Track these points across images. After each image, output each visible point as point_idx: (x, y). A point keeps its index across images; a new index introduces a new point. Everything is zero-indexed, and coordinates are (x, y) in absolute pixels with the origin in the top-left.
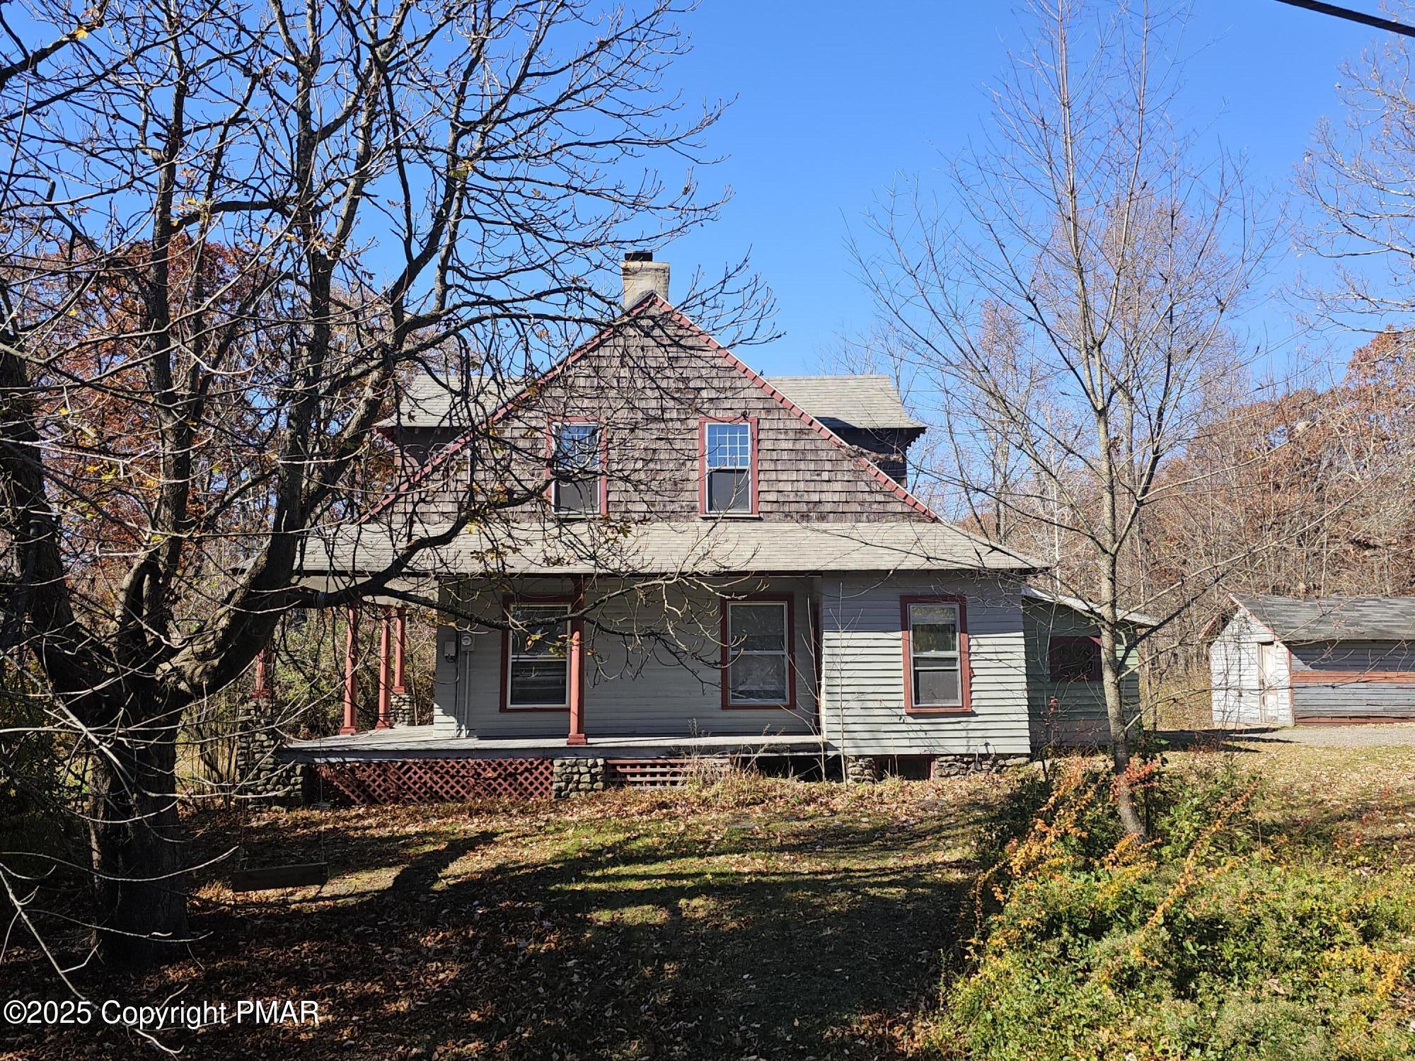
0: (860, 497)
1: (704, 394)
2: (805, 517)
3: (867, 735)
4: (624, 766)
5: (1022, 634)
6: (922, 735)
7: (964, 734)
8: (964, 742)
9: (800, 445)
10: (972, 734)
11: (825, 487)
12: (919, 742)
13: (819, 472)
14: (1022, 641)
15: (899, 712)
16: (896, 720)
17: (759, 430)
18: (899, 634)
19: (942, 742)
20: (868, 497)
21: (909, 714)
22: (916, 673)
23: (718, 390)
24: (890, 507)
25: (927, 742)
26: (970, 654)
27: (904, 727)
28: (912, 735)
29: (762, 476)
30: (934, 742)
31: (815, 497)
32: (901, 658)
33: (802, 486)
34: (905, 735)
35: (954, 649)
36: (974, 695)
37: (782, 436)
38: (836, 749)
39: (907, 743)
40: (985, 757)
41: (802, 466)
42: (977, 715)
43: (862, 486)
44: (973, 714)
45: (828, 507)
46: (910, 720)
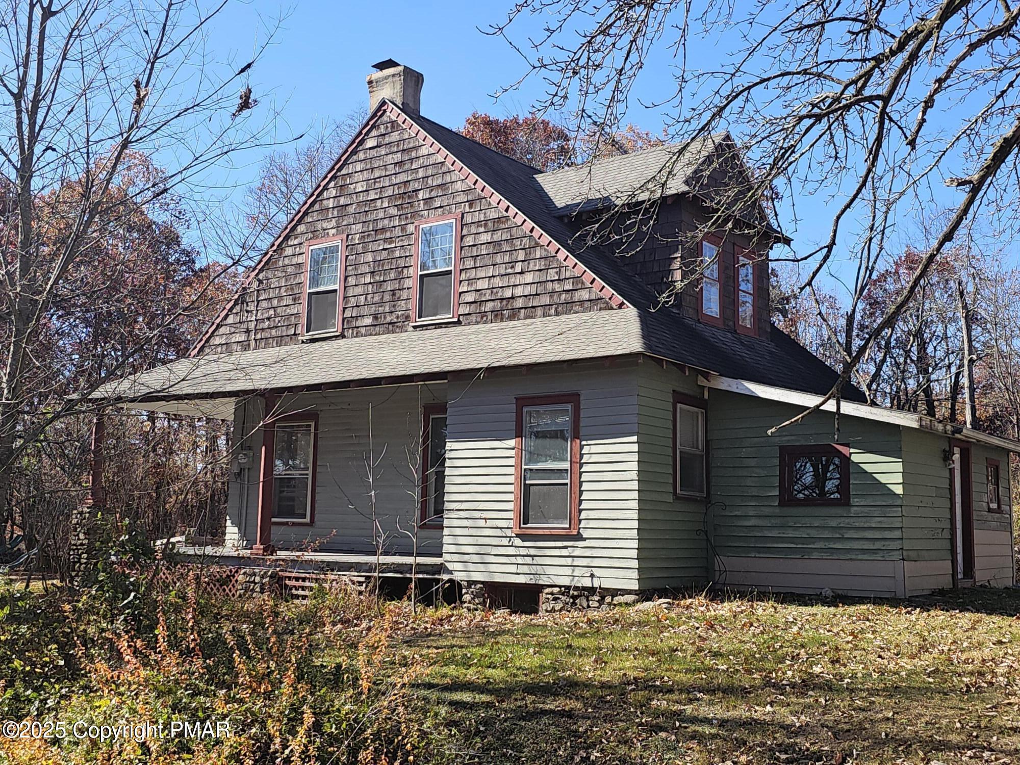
0: (550, 286)
1: (421, 195)
2: (498, 315)
3: (476, 558)
4: (290, 578)
5: (635, 439)
6: (528, 560)
7: (569, 561)
8: (568, 571)
9: (497, 236)
10: (578, 562)
11: (518, 280)
12: (525, 569)
13: (513, 264)
14: (635, 448)
15: (509, 533)
16: (505, 541)
17: (462, 226)
18: (512, 443)
19: (549, 570)
20: (557, 287)
21: (518, 536)
22: (527, 487)
23: (432, 188)
24: (578, 296)
25: (534, 569)
26: (581, 465)
27: (511, 551)
28: (520, 560)
29: (463, 276)
30: (539, 570)
31: (508, 293)
32: (512, 470)
33: (497, 282)
34: (513, 560)
35: (565, 460)
36: (584, 515)
37: (482, 229)
38: (450, 572)
39: (513, 569)
40: (592, 590)
41: (498, 259)
42: (585, 539)
43: (552, 274)
44: (579, 538)
45: (519, 303)
46: (518, 542)
